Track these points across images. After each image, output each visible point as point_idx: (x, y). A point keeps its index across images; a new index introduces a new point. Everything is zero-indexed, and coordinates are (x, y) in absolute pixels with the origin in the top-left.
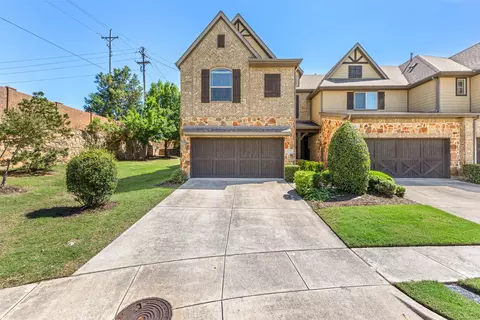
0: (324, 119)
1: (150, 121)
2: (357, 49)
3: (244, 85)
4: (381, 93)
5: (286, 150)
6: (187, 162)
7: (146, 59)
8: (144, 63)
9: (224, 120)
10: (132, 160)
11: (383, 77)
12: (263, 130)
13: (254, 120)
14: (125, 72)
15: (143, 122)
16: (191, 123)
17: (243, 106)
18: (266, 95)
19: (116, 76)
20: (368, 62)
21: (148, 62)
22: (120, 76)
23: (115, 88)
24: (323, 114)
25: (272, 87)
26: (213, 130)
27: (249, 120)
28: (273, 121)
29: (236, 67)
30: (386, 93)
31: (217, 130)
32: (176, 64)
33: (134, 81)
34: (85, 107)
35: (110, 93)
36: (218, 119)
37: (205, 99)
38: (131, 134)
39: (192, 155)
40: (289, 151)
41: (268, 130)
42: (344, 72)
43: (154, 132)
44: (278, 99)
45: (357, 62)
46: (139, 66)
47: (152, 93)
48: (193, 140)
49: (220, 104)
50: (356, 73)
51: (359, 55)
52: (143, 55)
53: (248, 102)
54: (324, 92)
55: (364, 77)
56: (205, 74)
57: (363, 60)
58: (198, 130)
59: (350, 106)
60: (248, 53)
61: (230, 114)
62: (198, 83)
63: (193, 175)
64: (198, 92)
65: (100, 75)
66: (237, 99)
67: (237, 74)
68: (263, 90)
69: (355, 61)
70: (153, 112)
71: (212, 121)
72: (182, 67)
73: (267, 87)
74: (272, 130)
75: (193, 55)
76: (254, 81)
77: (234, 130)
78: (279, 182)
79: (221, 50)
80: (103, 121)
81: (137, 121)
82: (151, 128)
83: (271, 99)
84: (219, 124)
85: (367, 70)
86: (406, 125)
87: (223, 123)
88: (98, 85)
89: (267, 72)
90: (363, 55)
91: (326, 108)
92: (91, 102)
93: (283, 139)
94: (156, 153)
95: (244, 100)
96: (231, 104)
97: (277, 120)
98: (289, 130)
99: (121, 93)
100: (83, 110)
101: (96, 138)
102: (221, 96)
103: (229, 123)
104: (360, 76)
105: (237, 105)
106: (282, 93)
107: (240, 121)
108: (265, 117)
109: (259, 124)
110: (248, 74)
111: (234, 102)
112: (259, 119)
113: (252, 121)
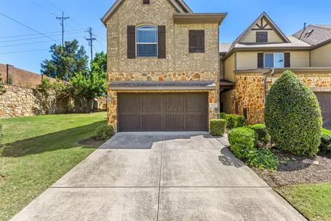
0: (238, 77)
1: (92, 82)
2: (264, 17)
3: (169, 41)
4: (287, 53)
5: (210, 104)
6: (113, 117)
7: (93, 37)
8: (91, 40)
9: (150, 75)
10: (80, 112)
11: (285, 41)
12: (188, 85)
13: (180, 75)
14: (74, 44)
15: (86, 83)
16: (117, 79)
17: (168, 61)
18: (191, 51)
19: (67, 47)
20: (274, 28)
21: (95, 39)
22: (70, 47)
23: (66, 56)
24: (237, 72)
25: (196, 42)
26: (139, 85)
27: (174, 75)
28: (197, 76)
29: (161, 24)
30: (291, 53)
31: (143, 85)
32: (102, 20)
33: (82, 51)
34: (42, 71)
35: (62, 60)
36: (144, 75)
37: (131, 55)
38: (77, 91)
39: (119, 110)
40: (213, 105)
41: (192, 85)
42: (252, 37)
43: (96, 90)
44: (202, 54)
45: (263, 29)
46: (88, 42)
47: (96, 60)
48: (119, 94)
49: (145, 60)
50: (262, 38)
51: (264, 23)
52: (91, 34)
53: (173, 58)
54: (237, 53)
55: (269, 41)
56: (131, 31)
57: (268, 27)
58: (124, 85)
59: (260, 65)
60: (173, 9)
61: (156, 69)
62: (124, 39)
63: (120, 129)
64: (124, 49)
65: (54, 46)
66: (162, 55)
67: (162, 30)
68: (187, 46)
69: (262, 28)
70: (95, 75)
71: (138, 77)
72: (108, 23)
73: (191, 43)
74: (197, 85)
75: (119, 11)
76: (178, 37)
77: (160, 85)
78: (205, 137)
79: (146, 7)
80: (52, 81)
81: (81, 81)
82: (93, 87)
83: (195, 54)
84: (145, 79)
85: (271, 35)
86: (323, 79)
87: (149, 77)
88: (52, 53)
89: (191, 29)
90: (269, 23)
91: (239, 67)
92: (46, 67)
93: (206, 94)
94: (100, 107)
95: (169, 56)
96: (156, 59)
97: (201, 75)
98: (214, 85)
99: (71, 60)
100: (40, 73)
101: (47, 95)
102: (146, 51)
103: (155, 79)
104: (266, 40)
105: (163, 60)
106: (206, 49)
107: (166, 76)
108: (190, 72)
109: (184, 79)
110: (172, 31)
111: (159, 58)
112: (183, 74)
113: (177, 76)
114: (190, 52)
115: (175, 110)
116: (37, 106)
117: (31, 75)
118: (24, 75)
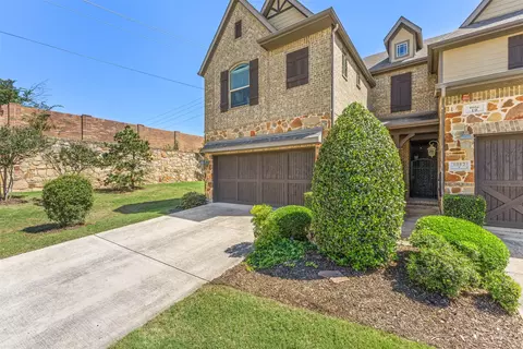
3: (262, 79)
6: (209, 184)
9: (241, 130)
12: (285, 138)
13: (275, 125)
16: (213, 139)
17: (261, 108)
18: (290, 85)
25: (297, 70)
26: (228, 144)
27: (268, 126)
28: (298, 123)
29: (253, 57)
31: (231, 144)
32: (199, 73)
36: (236, 130)
37: (224, 107)
39: (214, 175)
41: (288, 137)
44: (305, 87)
48: (215, 158)
49: (238, 111)
53: (267, 101)
56: (224, 77)
58: (219, 145)
61: (247, 121)
62: (218, 90)
64: (218, 101)
66: (254, 100)
67: (254, 66)
68: (284, 80)
71: (230, 134)
73: (289, 74)
74: (293, 137)
76: (273, 70)
79: (238, 41)
83: (294, 89)
84: (237, 136)
87: (240, 134)
89: (290, 51)
93: (314, 150)
95: (262, 99)
96: (247, 108)
97: (304, 120)
103: (247, 134)
105: (255, 108)
106: (311, 77)
107: (258, 129)
108: (288, 119)
109: (280, 130)
110: (266, 63)
111: (251, 105)
112: (279, 123)
113: (271, 127)
114: (288, 87)
115: (274, 176)
116: (199, 171)
117: (196, 138)
118: (191, 139)
